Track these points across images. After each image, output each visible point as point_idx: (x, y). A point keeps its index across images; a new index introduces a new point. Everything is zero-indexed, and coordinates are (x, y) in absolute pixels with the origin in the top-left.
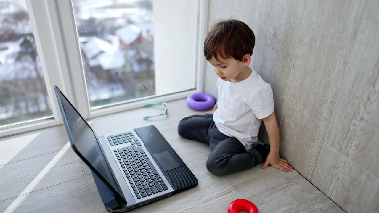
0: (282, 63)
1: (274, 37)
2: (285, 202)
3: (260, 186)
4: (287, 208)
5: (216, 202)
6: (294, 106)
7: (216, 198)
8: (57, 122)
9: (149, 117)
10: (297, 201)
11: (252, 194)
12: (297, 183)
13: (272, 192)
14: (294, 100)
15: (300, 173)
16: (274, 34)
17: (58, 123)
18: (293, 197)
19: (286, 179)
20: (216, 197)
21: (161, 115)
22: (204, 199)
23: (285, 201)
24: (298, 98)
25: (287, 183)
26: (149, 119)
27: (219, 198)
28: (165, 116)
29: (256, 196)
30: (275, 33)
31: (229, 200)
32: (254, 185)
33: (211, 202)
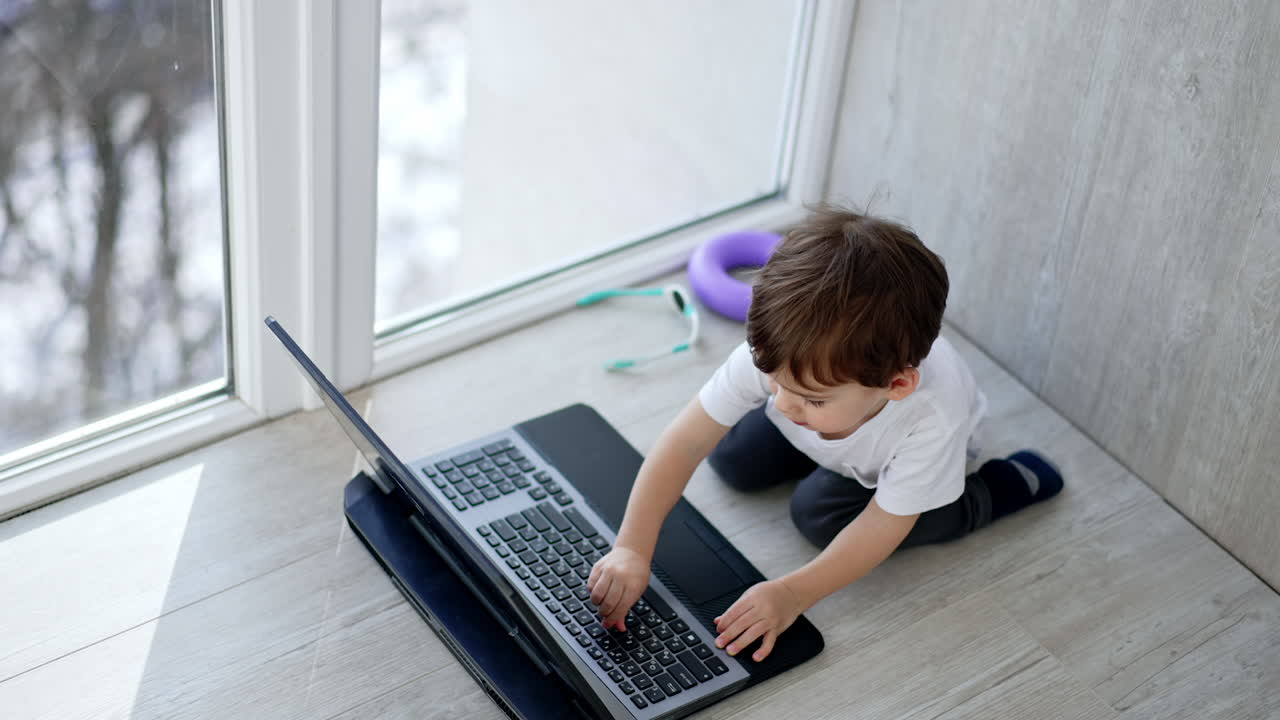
0: (1217, 190)
1: (1190, 91)
2: (1220, 682)
3: (1131, 633)
4: (1228, 704)
5: (996, 701)
6: (1255, 347)
7: (993, 686)
8: (251, 409)
9: (631, 364)
10: (1259, 676)
11: (1110, 663)
12: (1256, 617)
13: (1174, 653)
14: (1257, 327)
15: (1263, 576)
16: (1190, 80)
17: (255, 412)
18: (1244, 665)
19: (1217, 602)
20: (995, 681)
21: (678, 350)
22: (952, 692)
23: (1221, 679)
24: (1272, 323)
25: (1223, 617)
26: (632, 370)
27: (1003, 684)
28: (692, 353)
29: (1123, 669)
30: (1195, 80)
31: (1036, 692)
32: (1112, 631)
33: (980, 700)
